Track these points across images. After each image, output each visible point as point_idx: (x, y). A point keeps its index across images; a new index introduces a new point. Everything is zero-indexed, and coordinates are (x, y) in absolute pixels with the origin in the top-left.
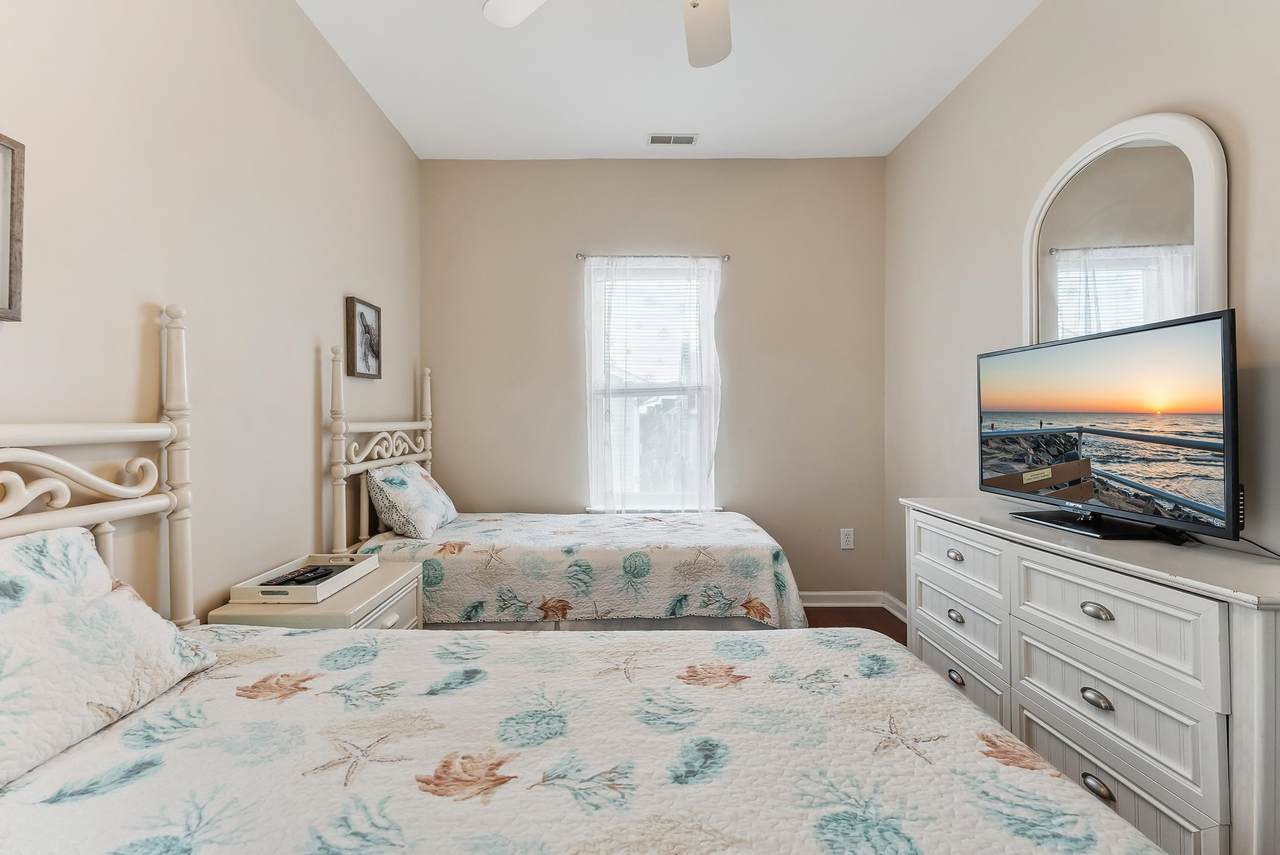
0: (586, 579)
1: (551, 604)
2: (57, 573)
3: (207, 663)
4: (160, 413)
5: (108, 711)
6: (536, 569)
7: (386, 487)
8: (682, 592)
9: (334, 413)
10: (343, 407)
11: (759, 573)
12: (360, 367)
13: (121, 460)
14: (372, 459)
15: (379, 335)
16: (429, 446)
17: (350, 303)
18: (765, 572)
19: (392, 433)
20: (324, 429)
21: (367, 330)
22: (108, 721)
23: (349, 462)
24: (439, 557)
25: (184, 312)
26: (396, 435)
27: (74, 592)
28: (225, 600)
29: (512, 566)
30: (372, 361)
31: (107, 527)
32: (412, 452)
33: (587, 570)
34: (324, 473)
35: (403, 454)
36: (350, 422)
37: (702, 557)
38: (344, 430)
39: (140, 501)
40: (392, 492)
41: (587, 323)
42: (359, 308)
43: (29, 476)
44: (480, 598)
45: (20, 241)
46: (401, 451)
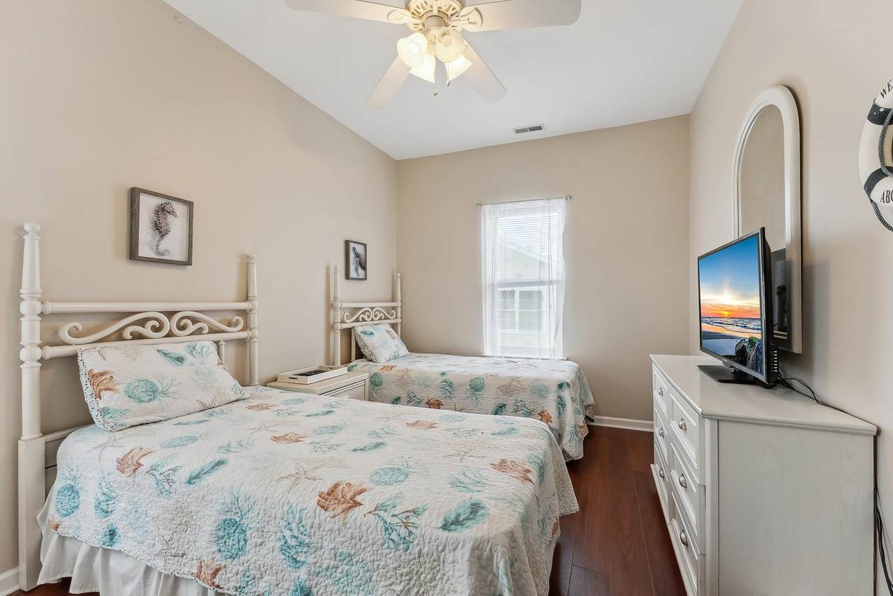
0: (450, 390)
1: (432, 401)
2: (197, 356)
3: (244, 397)
4: (247, 299)
5: (204, 405)
6: (425, 383)
7: (362, 335)
8: (502, 402)
9: (335, 298)
10: (339, 295)
11: (548, 395)
12: (353, 274)
13: (229, 316)
14: (359, 321)
15: (366, 258)
16: (399, 315)
17: (347, 243)
18: (551, 395)
19: (372, 308)
20: (330, 306)
21: (357, 256)
22: (203, 408)
23: (343, 322)
24: (381, 372)
25: (255, 256)
26: (375, 310)
27: (202, 364)
28: (275, 380)
29: (415, 380)
30: (361, 271)
31: (222, 342)
32: (386, 318)
33: (450, 385)
34: (330, 328)
35: (380, 319)
36: (343, 302)
37: (514, 383)
38: (339, 307)
39: (235, 333)
40: (366, 339)
41: (483, 244)
42: (352, 245)
43: (194, 321)
44: (399, 395)
45: (192, 237)
46: (378, 318)
